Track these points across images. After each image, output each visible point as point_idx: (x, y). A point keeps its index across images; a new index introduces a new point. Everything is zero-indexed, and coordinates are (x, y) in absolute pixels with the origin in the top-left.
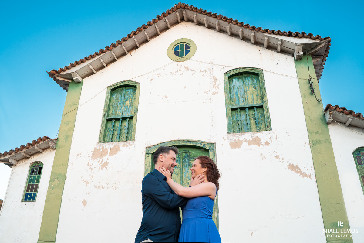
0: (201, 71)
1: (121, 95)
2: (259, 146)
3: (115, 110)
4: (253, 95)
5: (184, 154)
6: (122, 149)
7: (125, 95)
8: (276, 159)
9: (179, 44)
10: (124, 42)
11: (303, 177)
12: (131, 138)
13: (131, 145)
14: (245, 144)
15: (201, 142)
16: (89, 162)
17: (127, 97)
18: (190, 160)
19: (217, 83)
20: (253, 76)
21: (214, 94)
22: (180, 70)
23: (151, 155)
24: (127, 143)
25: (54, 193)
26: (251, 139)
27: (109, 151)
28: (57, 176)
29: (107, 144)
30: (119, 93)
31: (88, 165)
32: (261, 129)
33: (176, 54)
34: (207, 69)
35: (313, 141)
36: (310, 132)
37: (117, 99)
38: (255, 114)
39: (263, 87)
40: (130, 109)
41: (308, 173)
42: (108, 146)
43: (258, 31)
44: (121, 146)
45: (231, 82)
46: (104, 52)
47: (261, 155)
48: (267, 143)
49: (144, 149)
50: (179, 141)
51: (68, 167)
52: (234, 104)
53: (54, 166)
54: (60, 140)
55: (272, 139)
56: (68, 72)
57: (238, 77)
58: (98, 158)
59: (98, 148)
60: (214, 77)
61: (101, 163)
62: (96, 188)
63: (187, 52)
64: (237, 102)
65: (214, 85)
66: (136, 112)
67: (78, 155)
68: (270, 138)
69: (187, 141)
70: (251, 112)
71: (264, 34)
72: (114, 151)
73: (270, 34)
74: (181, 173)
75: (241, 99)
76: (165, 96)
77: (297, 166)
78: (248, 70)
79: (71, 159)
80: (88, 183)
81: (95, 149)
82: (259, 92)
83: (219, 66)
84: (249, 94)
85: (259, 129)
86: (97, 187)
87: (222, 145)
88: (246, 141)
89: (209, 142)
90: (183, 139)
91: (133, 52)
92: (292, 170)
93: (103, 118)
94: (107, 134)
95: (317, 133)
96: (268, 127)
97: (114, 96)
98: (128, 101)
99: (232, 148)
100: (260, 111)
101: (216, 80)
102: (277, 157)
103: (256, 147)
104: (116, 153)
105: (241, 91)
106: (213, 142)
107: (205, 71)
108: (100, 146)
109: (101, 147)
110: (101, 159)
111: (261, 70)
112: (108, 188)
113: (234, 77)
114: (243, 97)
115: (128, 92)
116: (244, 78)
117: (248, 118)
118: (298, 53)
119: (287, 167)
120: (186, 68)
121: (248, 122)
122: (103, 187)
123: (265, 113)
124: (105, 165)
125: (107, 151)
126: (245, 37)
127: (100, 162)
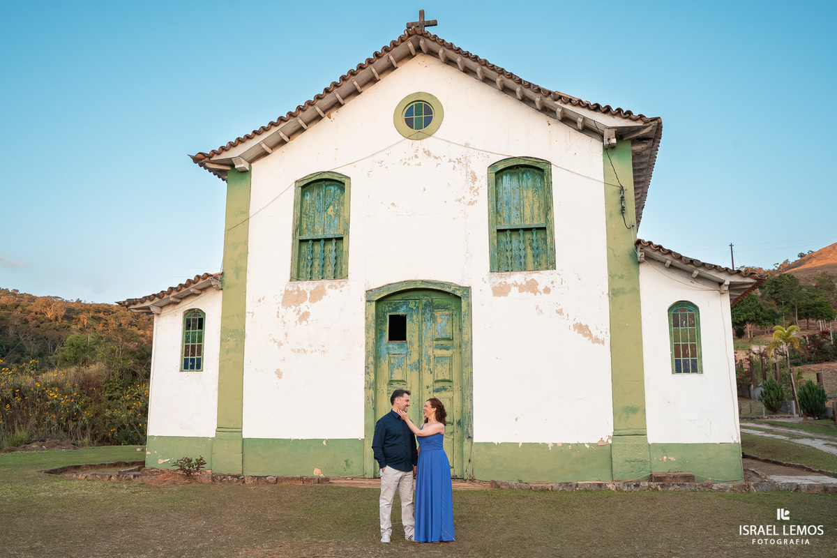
0: (450, 161)
1: (318, 195)
2: (535, 294)
3: (311, 223)
4: (533, 207)
5: (424, 301)
6: (330, 291)
7: (325, 196)
8: (558, 315)
9: (414, 104)
10: (319, 101)
11: (593, 342)
12: (341, 273)
13: (343, 286)
14: (514, 290)
15: (450, 285)
16: (278, 312)
17: (329, 200)
18: (433, 311)
19: (477, 184)
20: (536, 171)
21: (471, 203)
22: (416, 157)
23: (374, 304)
24: (335, 283)
25: (230, 360)
26: (524, 283)
27: (309, 296)
28: (231, 334)
29: (305, 283)
30: (315, 193)
31: (278, 317)
32: (540, 265)
33: (409, 123)
34: (461, 157)
35: (613, 290)
36: (611, 276)
37: (313, 203)
38: (533, 240)
39: (548, 195)
40: (336, 221)
41: (601, 337)
42: (307, 286)
43: (546, 97)
44: (326, 288)
45: (500, 181)
46: (286, 121)
47: (537, 309)
48: (547, 290)
49: (363, 294)
50: (415, 282)
51: (247, 319)
52: (502, 220)
53: (225, 317)
54: (226, 274)
55: (555, 284)
56: (225, 156)
57: (512, 171)
58: (292, 306)
59: (290, 290)
60: (472, 172)
61: (298, 314)
62: (295, 352)
63: (428, 121)
64: (507, 219)
65: (471, 188)
66: (347, 231)
67: (260, 301)
68: (552, 282)
69: (428, 282)
70: (528, 235)
71: (556, 103)
72: (317, 295)
73: (566, 103)
74: (420, 330)
75: (514, 213)
76: (393, 204)
77: (587, 326)
78: (527, 163)
79: (250, 305)
80: (280, 345)
81: (286, 291)
82: (542, 201)
83: (481, 152)
84: (527, 204)
85: (538, 268)
86: (296, 350)
87: (481, 290)
88: (516, 285)
89: (462, 285)
90: (422, 279)
91: (334, 114)
92: (579, 332)
93: (294, 238)
94: (301, 264)
95: (621, 277)
96: (552, 265)
97: (308, 198)
98: (331, 207)
99: (495, 295)
100: (541, 234)
101: (474, 178)
102: (560, 312)
103: (531, 295)
104: (320, 299)
105: (514, 198)
106: (466, 285)
107: (457, 161)
108: (294, 286)
109: (296, 289)
110: (298, 308)
111: (549, 163)
112: (312, 352)
113: (505, 172)
114: (517, 209)
115: (331, 190)
116: (520, 175)
117: (522, 246)
118: (609, 139)
119: (572, 328)
120: (425, 152)
121: (522, 253)
122: (305, 351)
123: (549, 240)
124: (304, 317)
125: (306, 294)
126: (526, 97)
127: (297, 312)
